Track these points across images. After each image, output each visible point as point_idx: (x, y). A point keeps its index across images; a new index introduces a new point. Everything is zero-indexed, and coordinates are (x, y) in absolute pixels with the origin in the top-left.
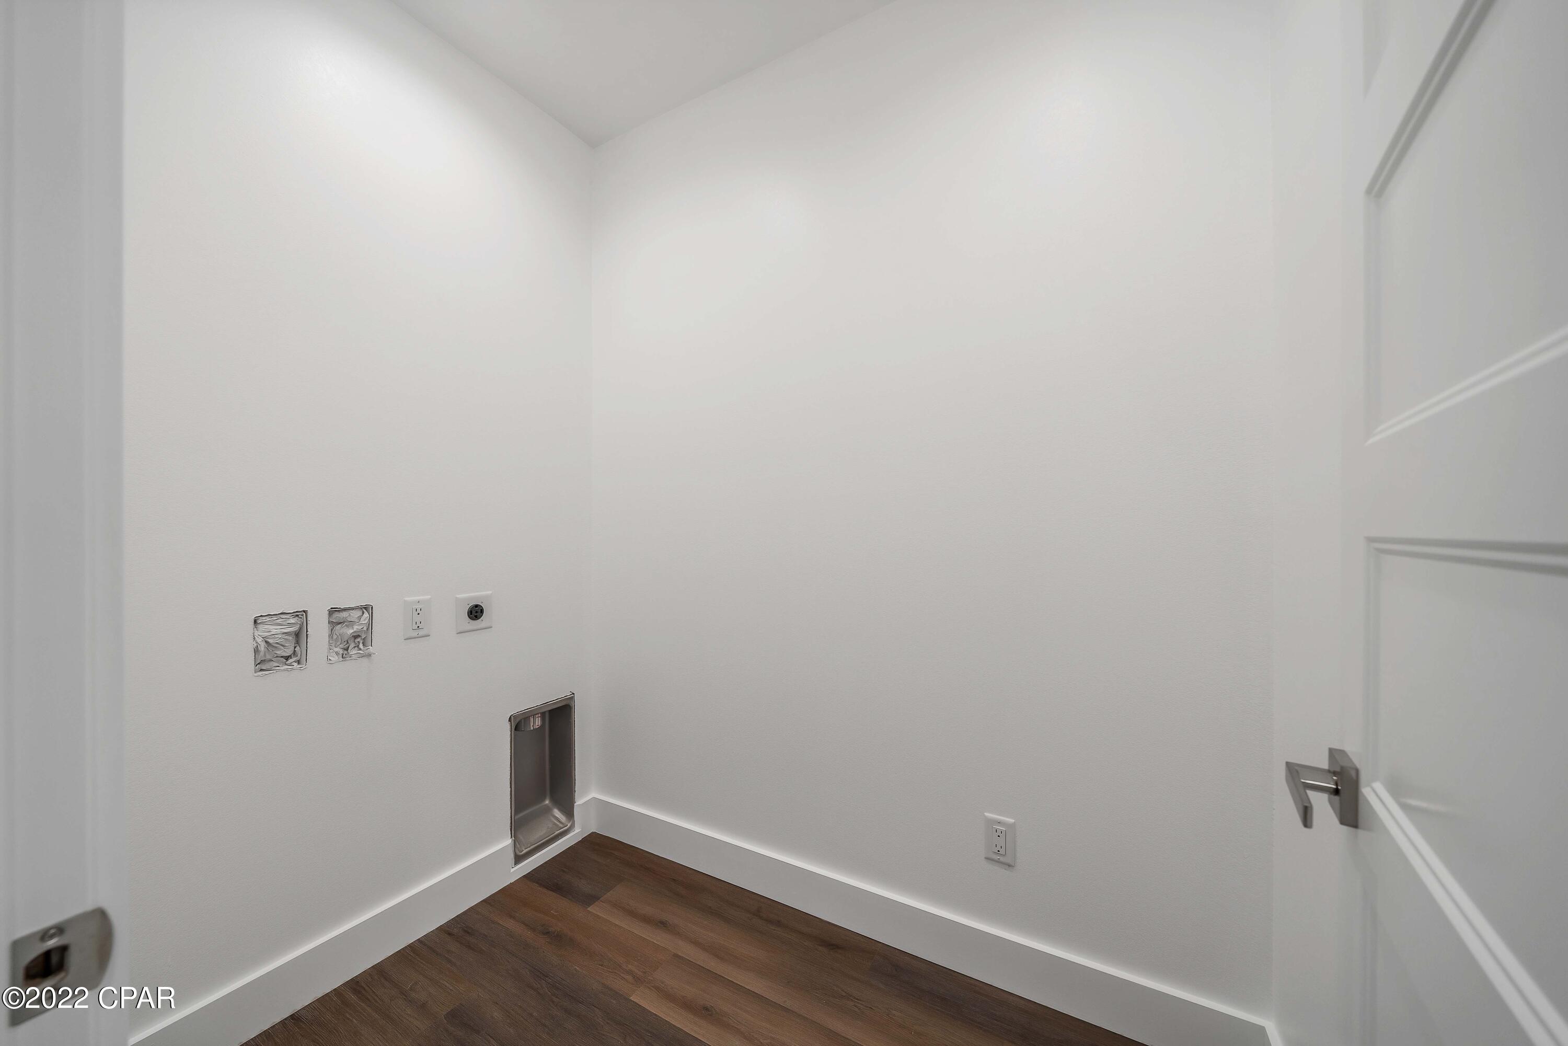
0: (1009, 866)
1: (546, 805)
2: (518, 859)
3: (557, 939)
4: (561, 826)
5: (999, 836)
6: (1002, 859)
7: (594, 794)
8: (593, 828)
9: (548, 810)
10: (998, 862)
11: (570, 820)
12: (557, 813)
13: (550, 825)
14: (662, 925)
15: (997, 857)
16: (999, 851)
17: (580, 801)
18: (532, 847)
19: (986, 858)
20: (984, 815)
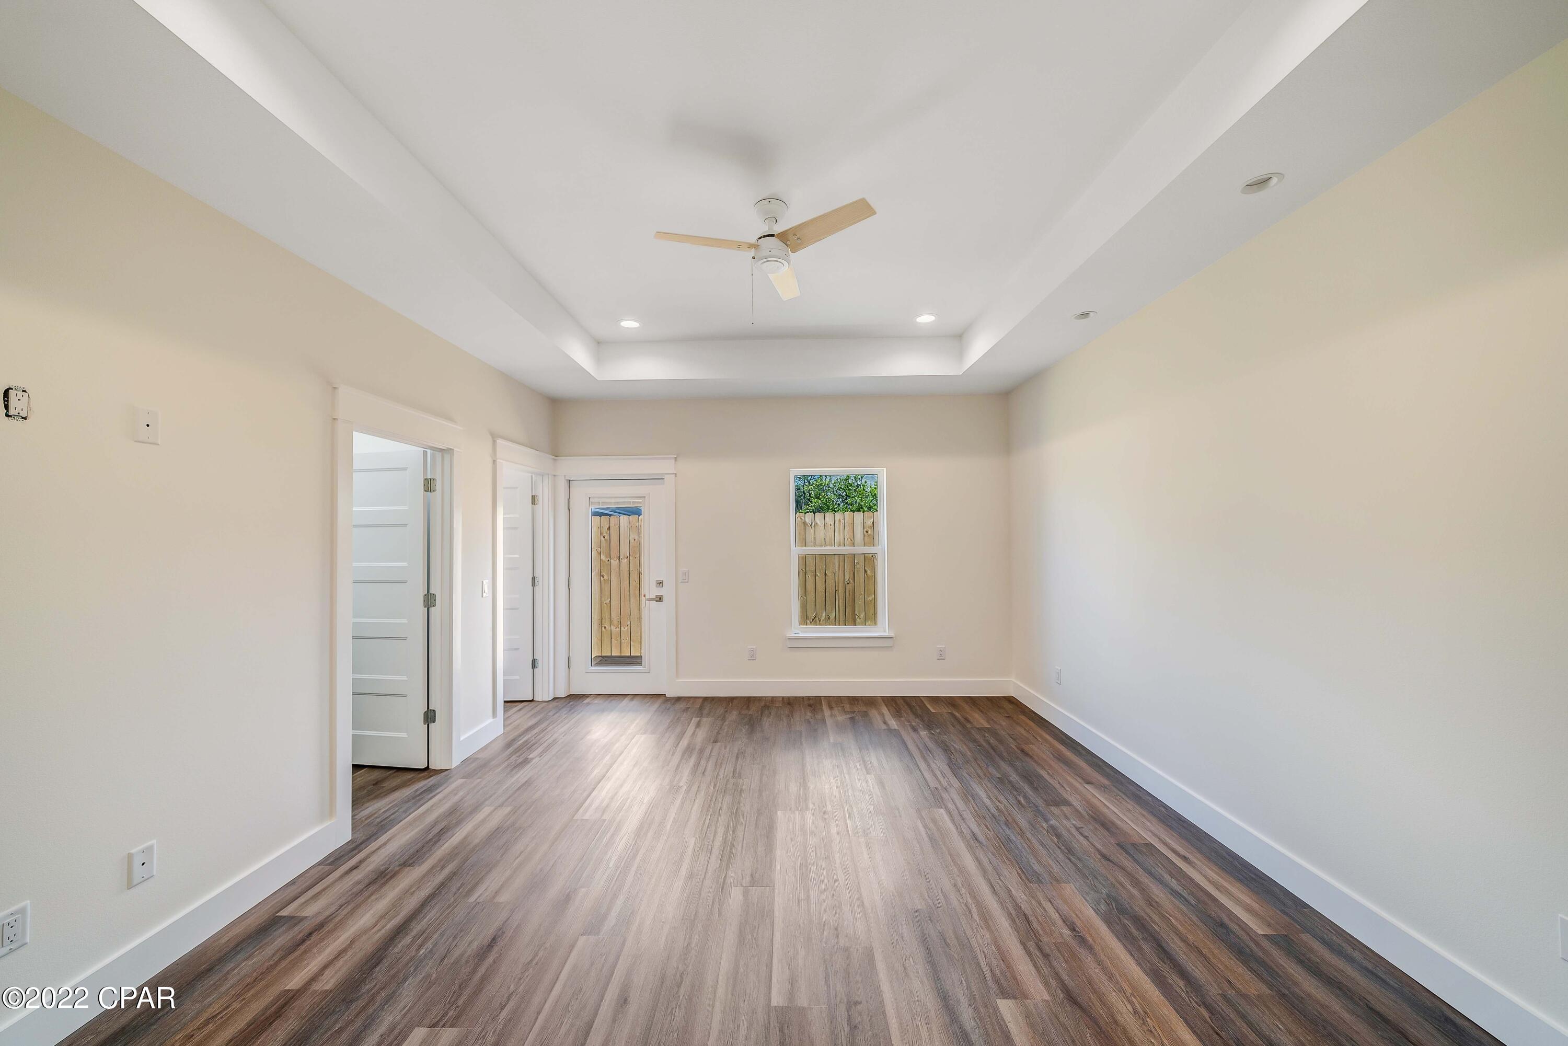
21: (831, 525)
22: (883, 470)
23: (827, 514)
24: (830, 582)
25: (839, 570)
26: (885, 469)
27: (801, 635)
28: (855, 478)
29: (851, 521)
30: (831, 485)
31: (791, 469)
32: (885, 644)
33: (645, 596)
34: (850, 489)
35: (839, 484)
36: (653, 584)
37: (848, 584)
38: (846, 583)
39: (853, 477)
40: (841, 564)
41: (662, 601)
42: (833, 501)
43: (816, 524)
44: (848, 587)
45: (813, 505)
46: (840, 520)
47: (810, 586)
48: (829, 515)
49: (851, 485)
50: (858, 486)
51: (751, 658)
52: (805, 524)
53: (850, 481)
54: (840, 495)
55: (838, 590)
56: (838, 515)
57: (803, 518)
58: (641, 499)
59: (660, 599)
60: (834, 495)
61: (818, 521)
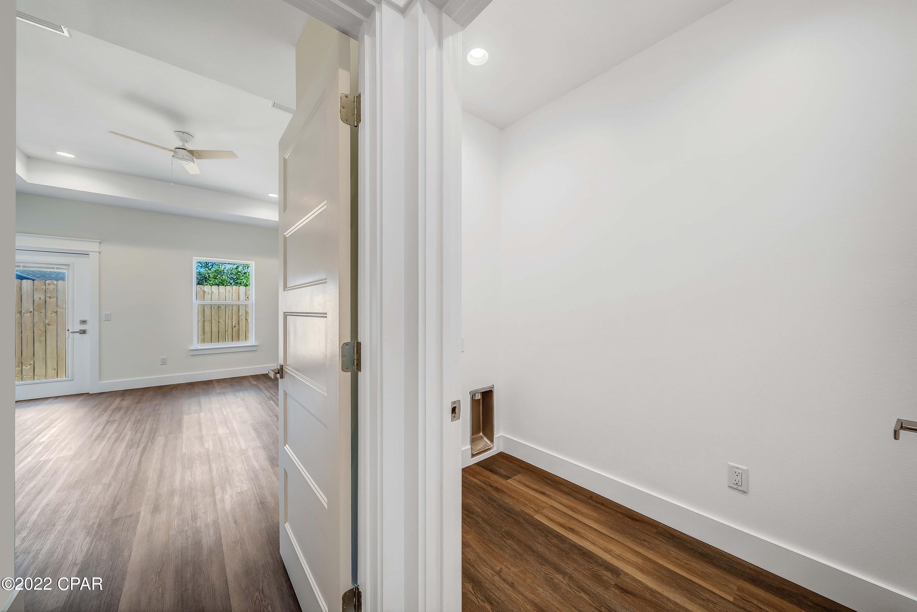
0: (744, 492)
1: (481, 435)
2: (473, 456)
3: (497, 489)
4: (488, 445)
5: (737, 475)
6: (739, 488)
7: (501, 434)
8: (502, 450)
9: (481, 438)
10: (737, 489)
11: (492, 444)
12: (485, 439)
13: (484, 444)
14: (543, 493)
15: (736, 487)
16: (737, 483)
17: (496, 436)
18: (478, 452)
19: (728, 486)
20: (728, 464)
21: (223, 293)
22: (253, 263)
23: (220, 286)
24: (222, 326)
25: (228, 319)
26: (254, 262)
27: (199, 348)
28: (243, 268)
29: (237, 291)
30: (225, 271)
31: (193, 257)
32: (252, 349)
33: (68, 330)
34: (239, 275)
35: (231, 271)
36: (77, 323)
37: (235, 327)
38: (233, 327)
39: (241, 267)
40: (230, 316)
41: (86, 333)
42: (227, 281)
43: (212, 292)
44: (234, 329)
45: (211, 282)
46: (229, 290)
47: (207, 329)
48: (222, 288)
49: (240, 272)
50: (245, 273)
51: (163, 363)
52: (204, 292)
53: (240, 270)
54: (232, 277)
55: (228, 331)
56: (228, 288)
57: (202, 288)
58: (66, 266)
59: (84, 332)
60: (228, 277)
61: (213, 290)
